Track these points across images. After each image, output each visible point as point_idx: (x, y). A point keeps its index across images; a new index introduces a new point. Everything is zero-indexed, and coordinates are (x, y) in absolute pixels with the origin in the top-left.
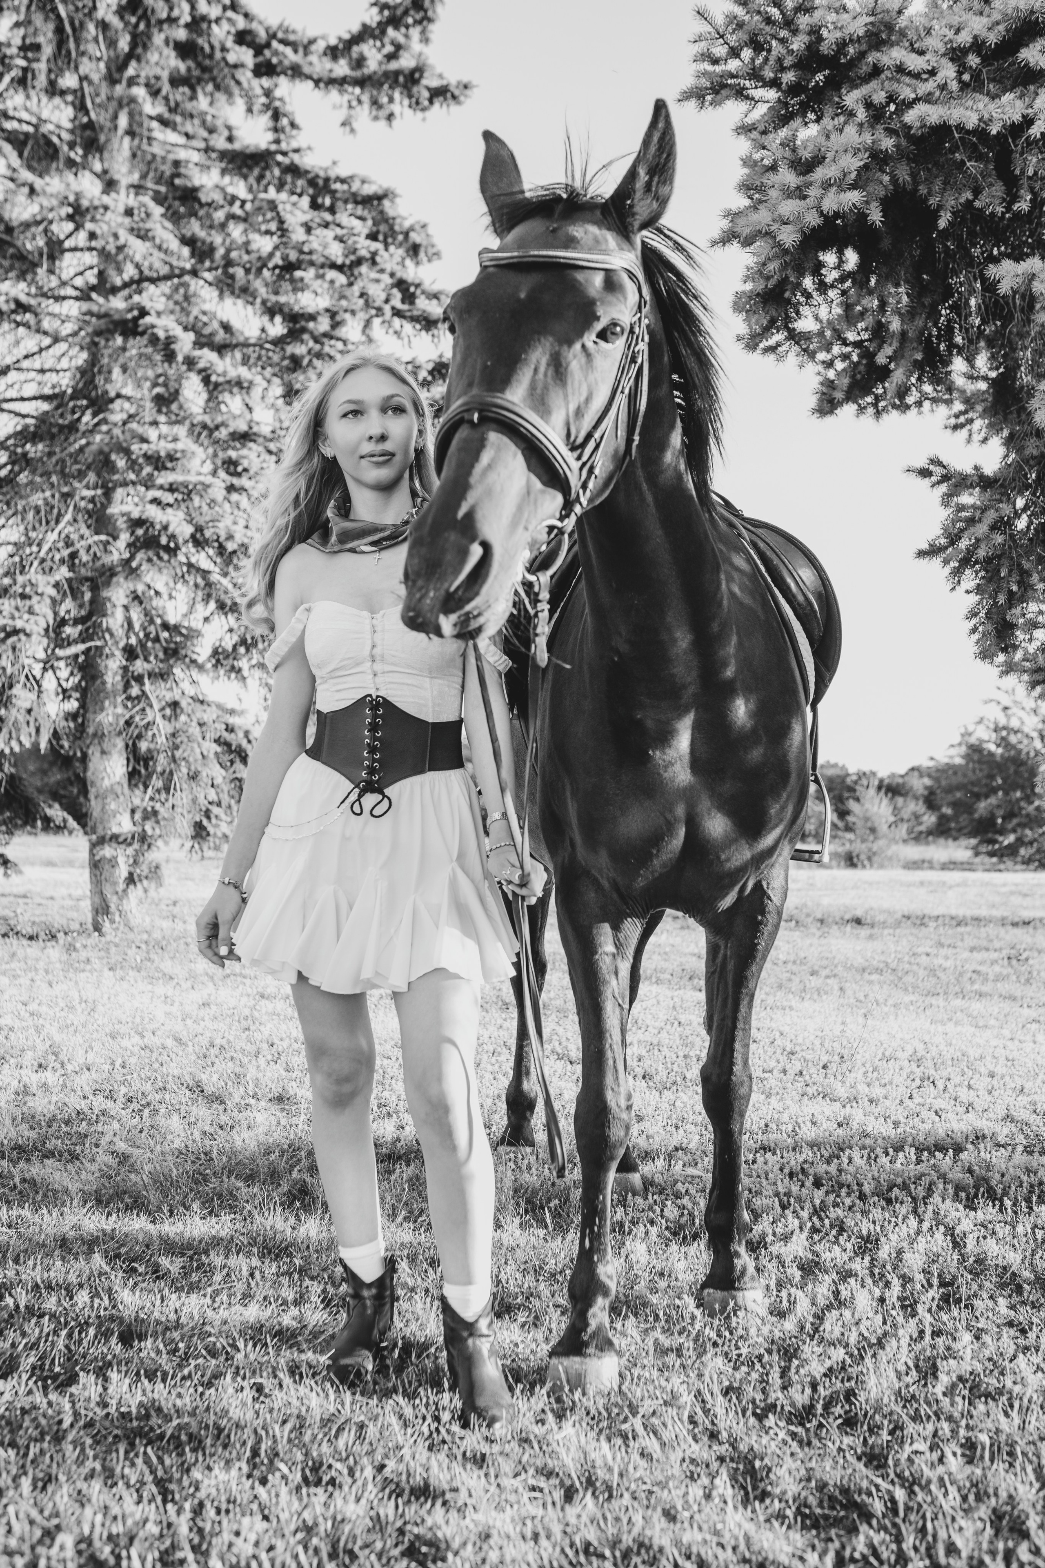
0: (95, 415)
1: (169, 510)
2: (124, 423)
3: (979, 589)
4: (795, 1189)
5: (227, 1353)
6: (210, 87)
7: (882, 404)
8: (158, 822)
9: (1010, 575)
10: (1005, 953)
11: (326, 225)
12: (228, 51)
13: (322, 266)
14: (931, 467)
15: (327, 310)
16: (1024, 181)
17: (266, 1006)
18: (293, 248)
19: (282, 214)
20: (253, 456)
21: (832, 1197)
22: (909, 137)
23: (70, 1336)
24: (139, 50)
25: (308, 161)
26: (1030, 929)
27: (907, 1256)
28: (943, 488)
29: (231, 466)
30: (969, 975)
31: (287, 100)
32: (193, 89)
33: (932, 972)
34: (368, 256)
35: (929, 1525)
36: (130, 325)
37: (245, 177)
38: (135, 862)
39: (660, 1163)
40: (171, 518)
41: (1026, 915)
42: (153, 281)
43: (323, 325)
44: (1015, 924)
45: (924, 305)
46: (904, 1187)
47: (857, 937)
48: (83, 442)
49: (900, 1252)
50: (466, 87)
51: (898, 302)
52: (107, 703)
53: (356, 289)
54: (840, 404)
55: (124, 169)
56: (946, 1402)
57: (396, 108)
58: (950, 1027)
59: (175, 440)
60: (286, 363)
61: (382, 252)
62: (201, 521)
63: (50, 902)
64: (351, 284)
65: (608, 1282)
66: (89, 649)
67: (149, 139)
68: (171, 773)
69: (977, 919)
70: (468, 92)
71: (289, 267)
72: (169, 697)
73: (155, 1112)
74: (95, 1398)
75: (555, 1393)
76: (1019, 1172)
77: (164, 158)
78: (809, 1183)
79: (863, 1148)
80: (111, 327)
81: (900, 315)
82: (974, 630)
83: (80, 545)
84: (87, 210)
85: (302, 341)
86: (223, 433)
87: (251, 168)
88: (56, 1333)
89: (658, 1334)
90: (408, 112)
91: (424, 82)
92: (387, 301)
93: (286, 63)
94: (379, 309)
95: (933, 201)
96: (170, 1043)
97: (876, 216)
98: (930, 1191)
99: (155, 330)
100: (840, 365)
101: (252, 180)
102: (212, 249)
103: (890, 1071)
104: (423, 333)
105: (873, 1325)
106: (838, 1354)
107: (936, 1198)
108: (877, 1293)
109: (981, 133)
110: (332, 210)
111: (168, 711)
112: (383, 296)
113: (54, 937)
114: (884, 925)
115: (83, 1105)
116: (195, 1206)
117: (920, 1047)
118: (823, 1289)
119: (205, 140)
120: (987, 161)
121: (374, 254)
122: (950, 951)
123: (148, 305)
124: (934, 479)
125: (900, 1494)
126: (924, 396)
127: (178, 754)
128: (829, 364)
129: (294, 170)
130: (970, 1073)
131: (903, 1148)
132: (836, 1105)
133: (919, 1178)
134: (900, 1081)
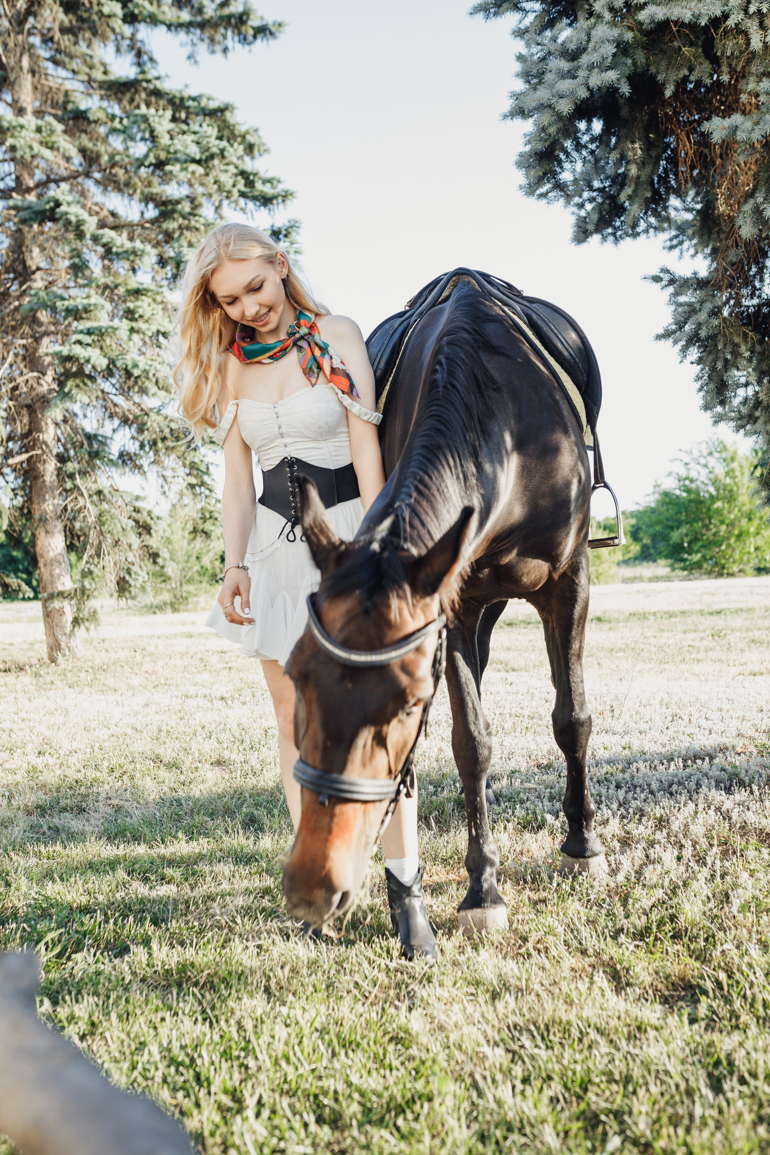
0: (21, 285)
1: (89, 348)
2: (46, 288)
3: (700, 361)
4: (604, 791)
5: (229, 926)
6: (88, 35)
7: (619, 233)
8: (93, 579)
9: (725, 347)
10: (708, 633)
11: (184, 133)
12: (103, 5)
13: (186, 162)
14: (662, 275)
15: (188, 197)
16: (724, 61)
17: (191, 703)
18: (163, 150)
19: (153, 124)
20: (145, 305)
21: (630, 794)
22: (642, 32)
23: (115, 923)
24: (35, 8)
25: (167, 86)
26: (722, 616)
27: (691, 827)
28: (671, 289)
29: (130, 315)
30: (686, 648)
31: (146, 41)
32: (75, 35)
33: (661, 648)
34: (218, 152)
35: (748, 993)
36: (48, 213)
37: (120, 101)
38: (78, 609)
39: (505, 782)
40: (91, 354)
41: (717, 607)
42: (56, 182)
43: (186, 207)
44: (711, 614)
45: (651, 157)
46: (680, 783)
47: (601, 629)
48: (17, 303)
49: (686, 826)
50: (280, 25)
51: (635, 155)
52: (47, 497)
53: (211, 179)
54: (591, 234)
55: (29, 99)
56: (740, 917)
57: (229, 43)
58: (682, 682)
59: (88, 297)
60: (161, 237)
61: (229, 148)
62: (113, 355)
63: (11, 647)
64: (207, 175)
65: (492, 856)
66: (32, 457)
67: (46, 75)
68: (100, 543)
69: (683, 612)
70: (281, 29)
71: (160, 165)
72: (94, 487)
73: (132, 778)
74: (145, 962)
75: (468, 934)
76: (758, 769)
77: (58, 89)
78: (612, 787)
79: (645, 761)
80: (33, 216)
81: (637, 164)
82: (701, 389)
83: (20, 380)
84: (8, 129)
85: (174, 219)
86: (121, 290)
87: (123, 93)
88: (107, 921)
89: (527, 892)
90: (238, 46)
91: (250, 23)
92: (234, 186)
93: (145, 13)
94: (229, 192)
95: (660, 78)
96: (129, 731)
97: (625, 89)
98: (698, 785)
99: (69, 216)
100: (589, 207)
101: (125, 102)
102: (98, 156)
103: (647, 712)
104: (262, 208)
105: (677, 872)
106: (659, 893)
107: (704, 789)
108: (676, 853)
109: (693, 26)
110: (186, 122)
111: (95, 498)
112: (231, 182)
113: (21, 669)
114: (618, 621)
115: (80, 776)
116: (180, 835)
117: (665, 696)
118: (638, 853)
119: (88, 74)
120: (697, 45)
121: (222, 151)
122: (670, 634)
123: (61, 198)
124: (664, 283)
125: (722, 976)
126: (650, 226)
127: (104, 529)
128: (581, 206)
129: (157, 93)
130: (705, 710)
131: (672, 759)
132: (618, 737)
133: (689, 777)
134: (657, 718)
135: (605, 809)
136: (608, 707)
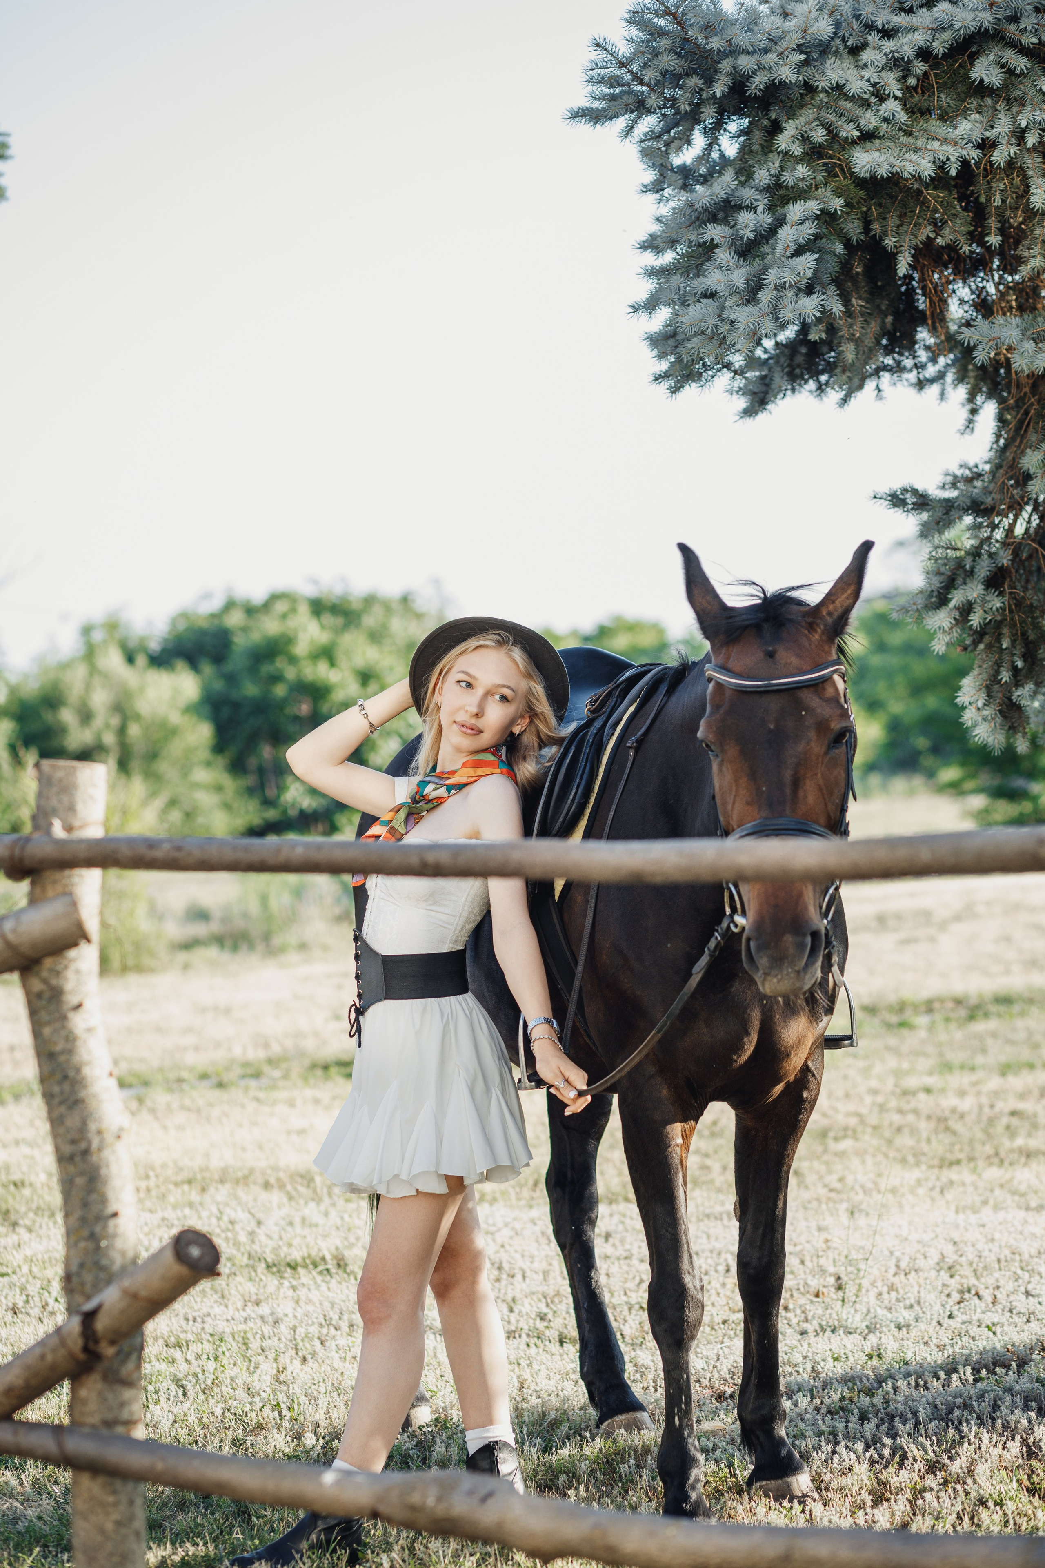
4: (840, 1426)
30: (1005, 1120)
33: (941, 1122)
46: (965, 1406)
58: (987, 1214)
79: (908, 1375)
95: (889, 242)
98: (995, 1407)
103: (911, 1287)
117: (949, 1249)
130: (1026, 1276)
131: (955, 1370)
132: (856, 1338)
133: (981, 1396)
134: (931, 1298)
135: (844, 1452)
136: (832, 1280)
